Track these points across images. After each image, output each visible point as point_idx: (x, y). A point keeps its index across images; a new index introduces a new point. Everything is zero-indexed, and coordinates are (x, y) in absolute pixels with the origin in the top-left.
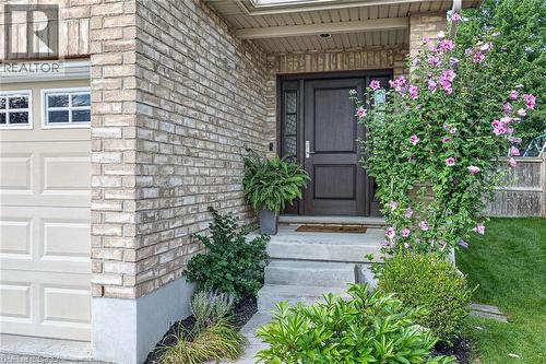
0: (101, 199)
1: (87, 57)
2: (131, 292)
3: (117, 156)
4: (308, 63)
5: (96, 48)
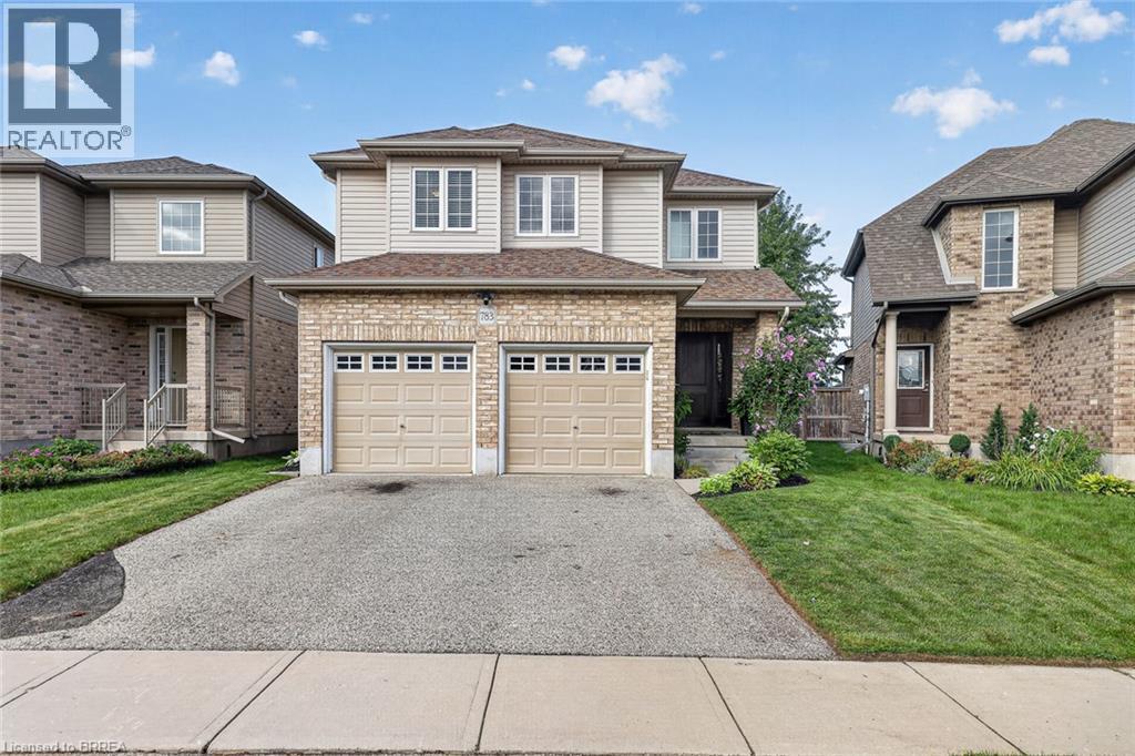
0: (657, 406)
1: (652, 343)
2: (672, 446)
3: (665, 388)
5: (657, 340)
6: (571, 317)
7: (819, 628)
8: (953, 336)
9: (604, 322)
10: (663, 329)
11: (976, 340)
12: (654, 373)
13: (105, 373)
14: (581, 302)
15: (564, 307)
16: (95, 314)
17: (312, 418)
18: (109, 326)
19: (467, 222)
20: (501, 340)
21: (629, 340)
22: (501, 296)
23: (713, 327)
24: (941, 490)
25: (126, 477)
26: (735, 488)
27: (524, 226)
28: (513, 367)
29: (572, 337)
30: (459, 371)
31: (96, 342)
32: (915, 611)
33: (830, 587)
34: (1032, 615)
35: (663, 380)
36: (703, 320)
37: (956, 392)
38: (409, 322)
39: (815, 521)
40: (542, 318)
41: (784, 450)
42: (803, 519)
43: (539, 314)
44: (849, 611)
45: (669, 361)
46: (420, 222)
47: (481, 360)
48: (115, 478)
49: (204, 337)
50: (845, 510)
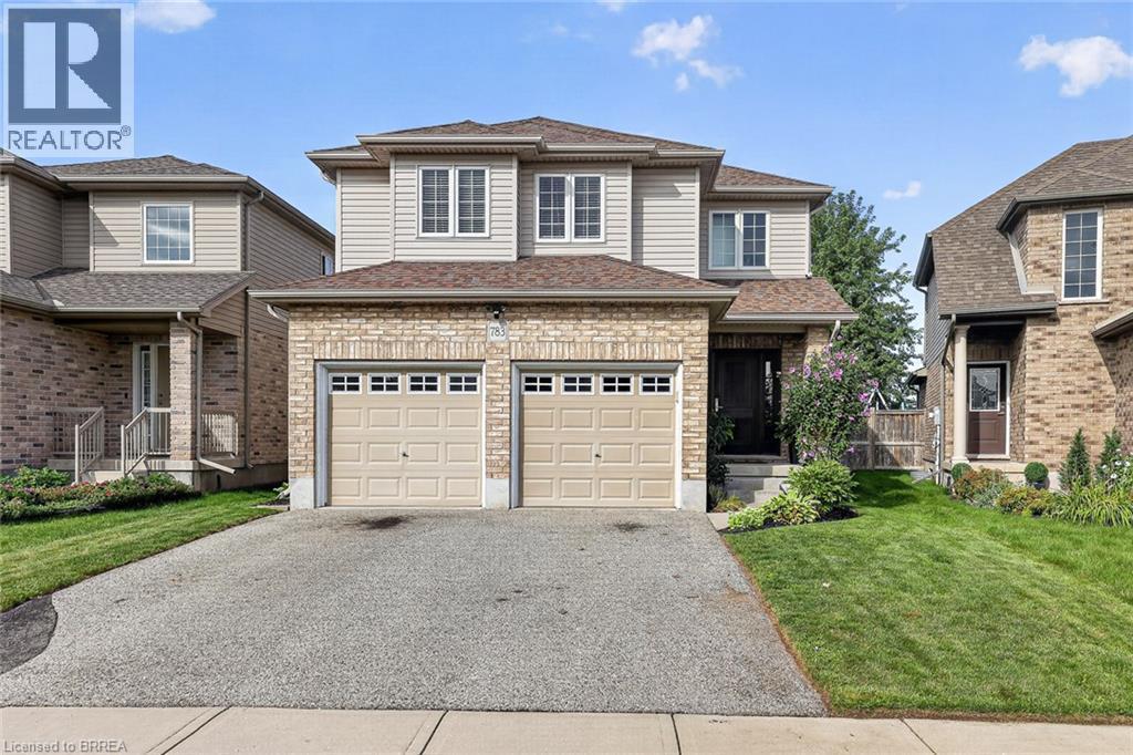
0: (688, 431)
1: (681, 361)
2: (704, 476)
3: (696, 411)
4: (721, 341)
5: (687, 357)
6: (592, 332)
7: (817, 680)
8: (1028, 352)
9: (628, 338)
10: (694, 345)
11: (1055, 356)
12: (684, 395)
13: (81, 396)
14: (603, 315)
15: (583, 322)
16: (69, 330)
17: (303, 445)
18: (87, 344)
19: (479, 226)
20: (513, 358)
21: (656, 358)
22: (513, 309)
23: (760, 344)
24: (1001, 526)
25: (95, 511)
26: (769, 523)
27: (544, 232)
28: (528, 388)
29: (593, 354)
30: (467, 393)
31: (72, 361)
32: (926, 662)
33: (839, 634)
34: (1058, 666)
35: (694, 402)
36: (749, 335)
37: (1032, 415)
38: (411, 338)
39: (845, 560)
40: (559, 333)
41: (826, 480)
42: (831, 558)
43: (556, 329)
44: (852, 662)
45: (700, 381)
46: (427, 227)
47: (491, 380)
48: (82, 512)
49: (189, 356)
50: (882, 548)
